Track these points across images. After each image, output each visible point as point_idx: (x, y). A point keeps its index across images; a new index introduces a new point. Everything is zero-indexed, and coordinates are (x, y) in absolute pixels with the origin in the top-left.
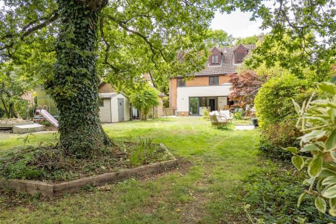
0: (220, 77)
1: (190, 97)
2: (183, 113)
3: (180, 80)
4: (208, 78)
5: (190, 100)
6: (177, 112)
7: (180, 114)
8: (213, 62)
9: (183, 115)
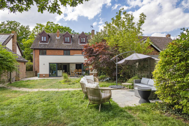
0: (71, 51)
1: (49, 63)
2: (44, 75)
3: (42, 51)
4: (63, 51)
5: (50, 66)
6: (39, 74)
7: (41, 76)
8: (66, 41)
9: (44, 77)
